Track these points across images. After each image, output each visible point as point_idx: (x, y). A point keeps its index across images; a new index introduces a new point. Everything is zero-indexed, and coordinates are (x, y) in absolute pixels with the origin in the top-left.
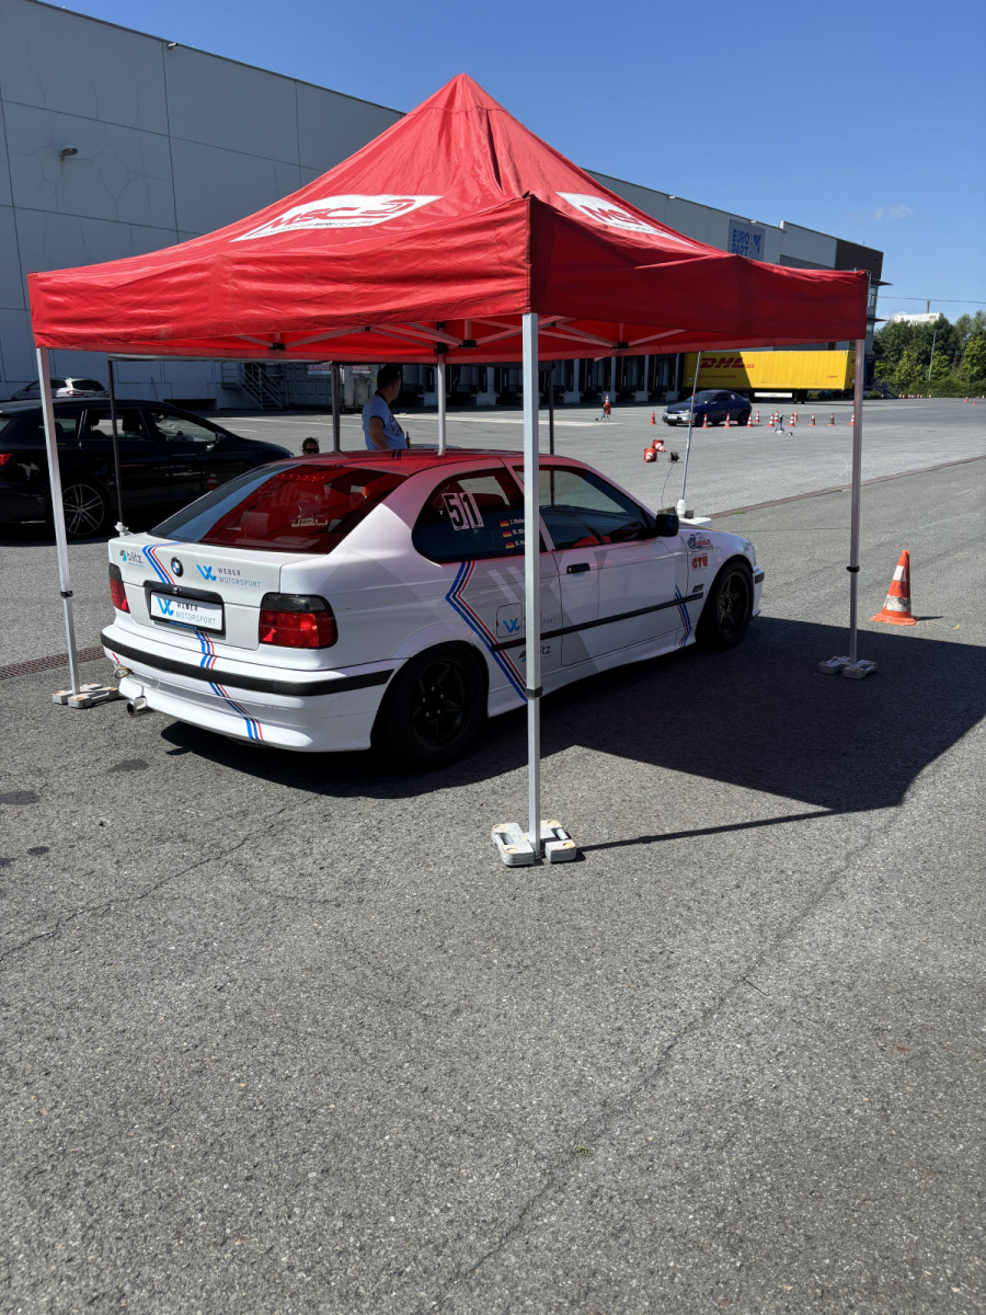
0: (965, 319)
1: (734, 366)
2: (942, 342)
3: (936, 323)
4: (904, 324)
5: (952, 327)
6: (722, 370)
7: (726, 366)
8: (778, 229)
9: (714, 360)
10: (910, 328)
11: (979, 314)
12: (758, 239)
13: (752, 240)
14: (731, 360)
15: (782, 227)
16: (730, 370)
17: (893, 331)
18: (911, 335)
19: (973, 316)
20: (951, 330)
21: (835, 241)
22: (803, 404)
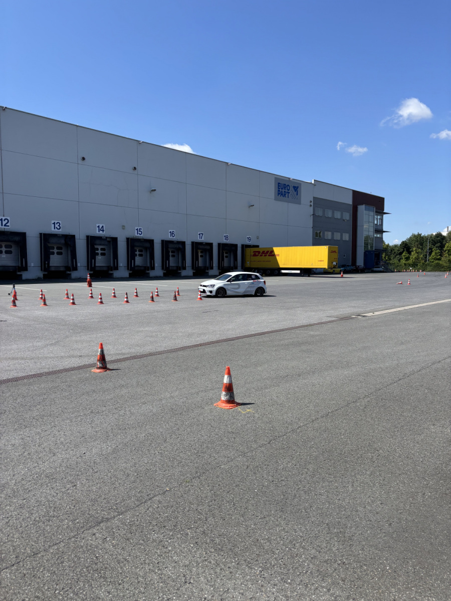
1: (269, 255)
2: (439, 244)
3: (436, 235)
4: (419, 235)
5: (444, 236)
6: (263, 258)
7: (265, 256)
8: (311, 183)
9: (259, 252)
10: (422, 237)
12: (296, 188)
13: (292, 188)
14: (268, 252)
15: (313, 182)
16: (268, 258)
17: (414, 239)
20: (443, 238)
21: (351, 192)
22: (309, 276)
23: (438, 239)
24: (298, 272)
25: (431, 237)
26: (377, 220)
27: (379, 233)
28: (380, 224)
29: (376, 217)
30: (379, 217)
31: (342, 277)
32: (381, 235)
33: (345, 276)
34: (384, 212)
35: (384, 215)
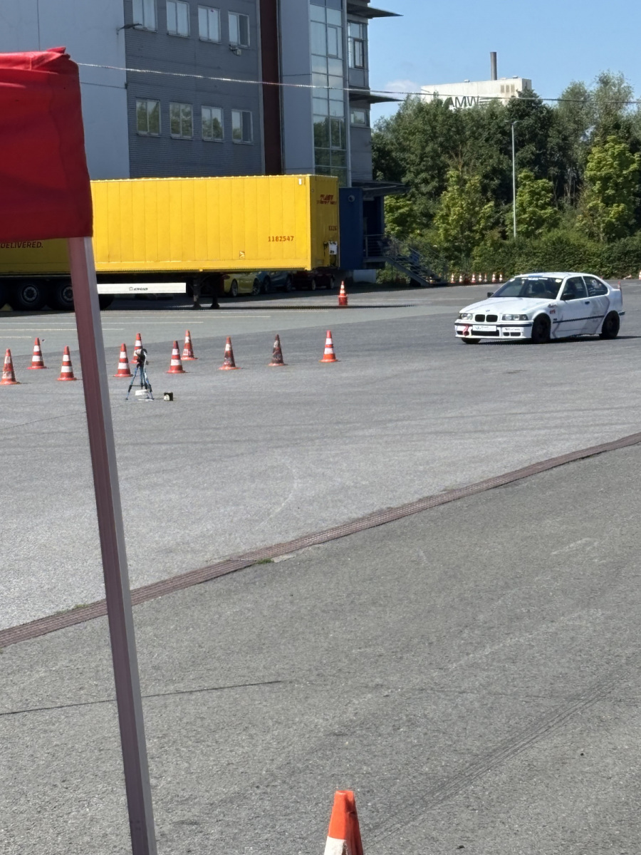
0: (575, 96)
2: (532, 147)
3: (513, 102)
4: (440, 106)
5: (549, 111)
10: (456, 117)
11: (605, 82)
17: (419, 123)
18: (459, 132)
19: (592, 87)
20: (548, 119)
22: (215, 307)
23: (528, 122)
24: (180, 288)
25: (493, 115)
26: (353, 46)
27: (357, 108)
28: (359, 63)
30: (354, 32)
31: (343, 305)
32: (364, 113)
33: (354, 300)
34: (369, 5)
35: (369, 20)
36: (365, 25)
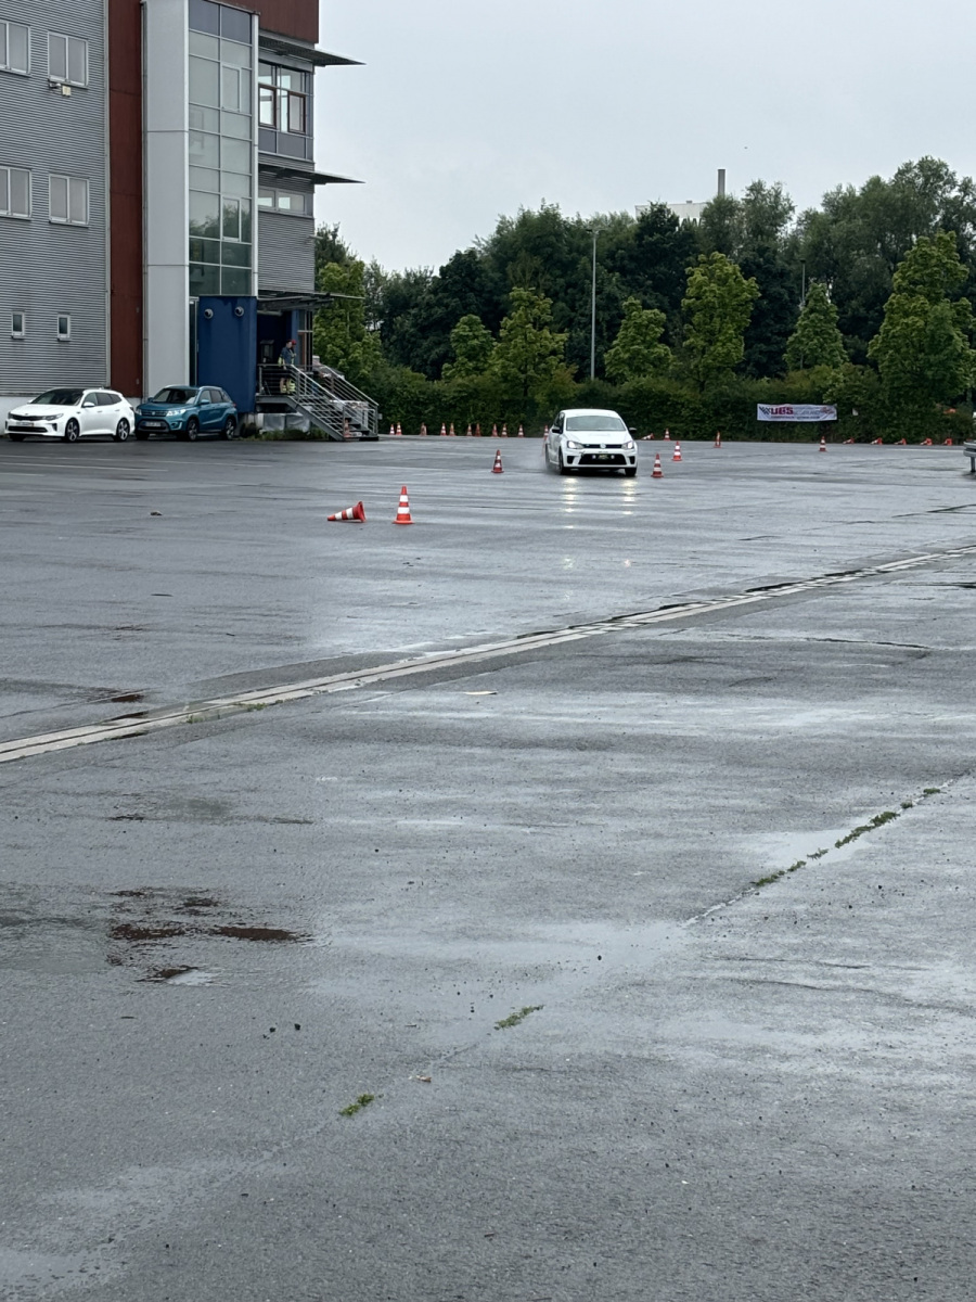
11: (755, 190)
18: (571, 250)
19: (741, 196)
20: (680, 237)
23: (655, 242)
25: (616, 232)
26: (275, 100)
27: (290, 188)
28: (296, 126)
29: (267, 80)
30: (285, 81)
32: (299, 198)
34: (318, 47)
35: (317, 69)
36: (309, 74)
